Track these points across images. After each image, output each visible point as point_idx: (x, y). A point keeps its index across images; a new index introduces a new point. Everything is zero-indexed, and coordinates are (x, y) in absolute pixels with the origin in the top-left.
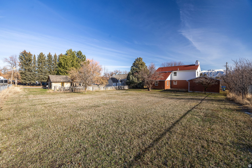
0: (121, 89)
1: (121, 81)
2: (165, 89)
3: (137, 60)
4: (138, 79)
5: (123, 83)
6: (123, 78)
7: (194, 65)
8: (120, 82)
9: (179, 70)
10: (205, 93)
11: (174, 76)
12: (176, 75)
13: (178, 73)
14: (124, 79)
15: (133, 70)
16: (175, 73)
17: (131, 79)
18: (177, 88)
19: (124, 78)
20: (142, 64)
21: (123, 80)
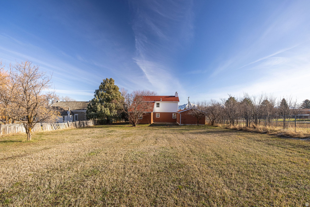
0: (83, 126)
1: (72, 113)
2: (151, 124)
3: (105, 82)
4: (111, 109)
5: (76, 116)
6: (76, 108)
7: (174, 97)
8: (70, 114)
9: (162, 101)
10: (198, 126)
11: (157, 107)
12: (159, 107)
13: (162, 104)
14: (79, 110)
15: (101, 95)
16: (158, 104)
17: (99, 110)
18: (160, 121)
19: (79, 109)
20: (114, 89)
21: (77, 112)
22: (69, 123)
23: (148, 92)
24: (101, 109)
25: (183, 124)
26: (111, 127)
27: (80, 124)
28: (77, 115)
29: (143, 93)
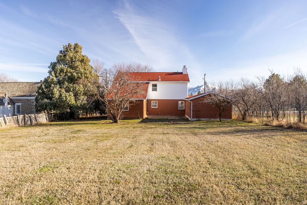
0: (29, 122)
1: (12, 102)
2: (144, 118)
3: (67, 49)
4: (76, 95)
5: (18, 107)
6: (17, 94)
7: (181, 73)
8: (9, 104)
9: (162, 80)
10: (220, 121)
11: (153, 90)
12: (156, 90)
13: (160, 85)
14: (24, 96)
15: (61, 72)
16: (155, 86)
17: (57, 95)
18: (158, 114)
19: (23, 94)
20: (82, 61)
21: (20, 100)
22: (6, 118)
23: (139, 67)
24: (61, 95)
25: (195, 119)
26: (77, 124)
27: (25, 119)
28: (20, 104)
29: (129, 67)
